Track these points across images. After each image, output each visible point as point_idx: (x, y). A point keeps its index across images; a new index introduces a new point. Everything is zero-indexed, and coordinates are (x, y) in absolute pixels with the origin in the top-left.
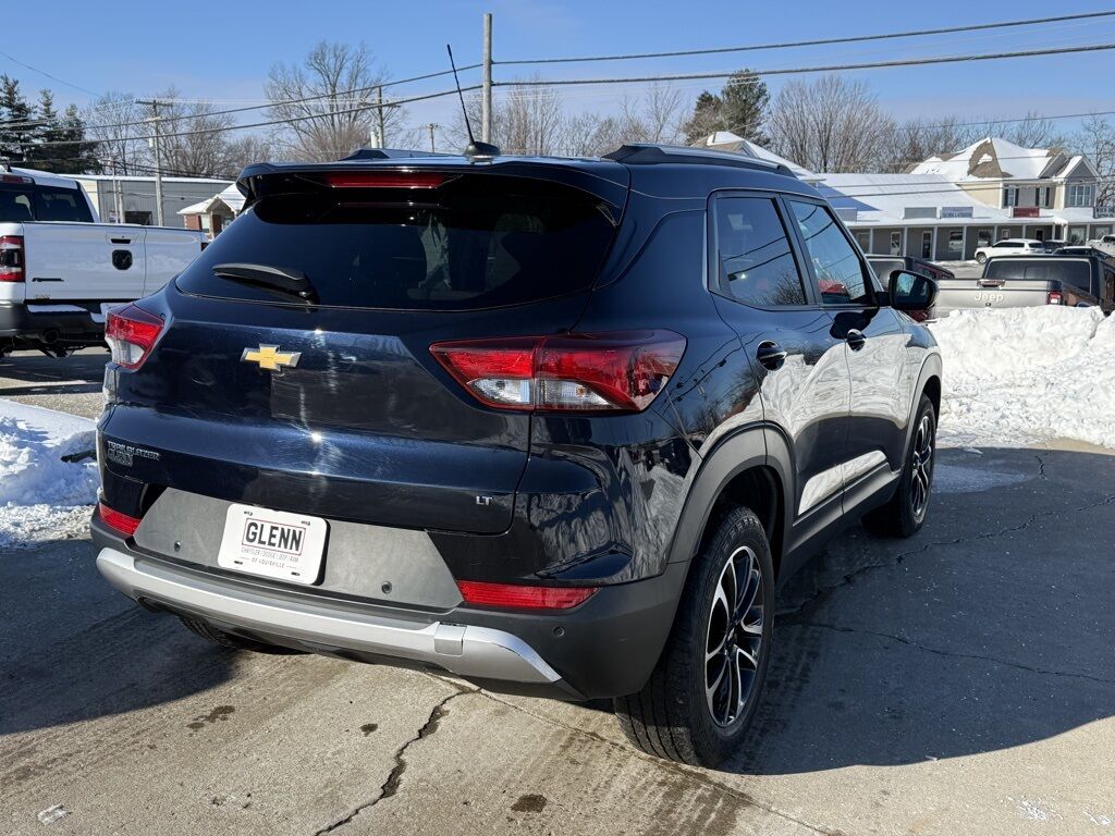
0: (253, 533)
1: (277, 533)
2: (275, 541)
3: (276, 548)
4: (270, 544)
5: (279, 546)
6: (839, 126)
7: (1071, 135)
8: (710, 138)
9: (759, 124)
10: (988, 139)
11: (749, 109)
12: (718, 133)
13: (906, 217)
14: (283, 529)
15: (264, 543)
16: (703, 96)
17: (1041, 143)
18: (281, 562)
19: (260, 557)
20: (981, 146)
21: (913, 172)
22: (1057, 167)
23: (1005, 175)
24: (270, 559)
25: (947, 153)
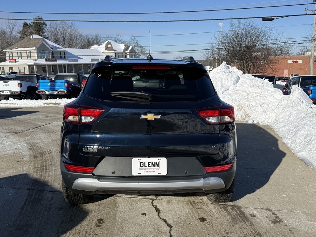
0: (142, 165)
1: (151, 164)
2: (151, 165)
3: (151, 167)
4: (149, 167)
5: (152, 167)
6: (68, 35)
7: (128, 40)
8: (32, 36)
9: (44, 33)
10: (109, 41)
11: (41, 28)
12: (34, 35)
13: (91, 61)
14: (152, 163)
15: (147, 167)
16: (24, 23)
17: (120, 42)
18: (154, 171)
19: (146, 171)
20: (107, 43)
21: (91, 49)
22: (127, 49)
23: (115, 50)
24: (150, 171)
25: (99, 44)
